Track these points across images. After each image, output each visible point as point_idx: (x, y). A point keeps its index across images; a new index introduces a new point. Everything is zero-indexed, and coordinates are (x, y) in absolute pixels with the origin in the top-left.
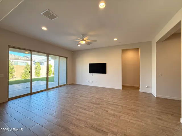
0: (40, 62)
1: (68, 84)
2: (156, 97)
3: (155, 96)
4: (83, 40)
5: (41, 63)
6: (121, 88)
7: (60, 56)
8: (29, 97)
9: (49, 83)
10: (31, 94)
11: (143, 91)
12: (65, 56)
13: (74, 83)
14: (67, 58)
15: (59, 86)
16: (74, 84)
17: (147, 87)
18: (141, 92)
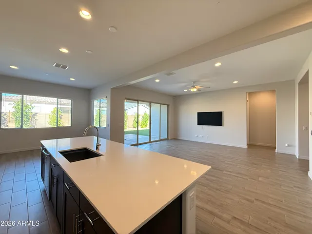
1: (169, 138)
3: (298, 158)
4: (194, 87)
6: (245, 146)
7: (161, 104)
10: (138, 144)
11: (280, 151)
12: (165, 103)
14: (168, 105)
16: (176, 139)
17: (286, 145)
18: (277, 153)
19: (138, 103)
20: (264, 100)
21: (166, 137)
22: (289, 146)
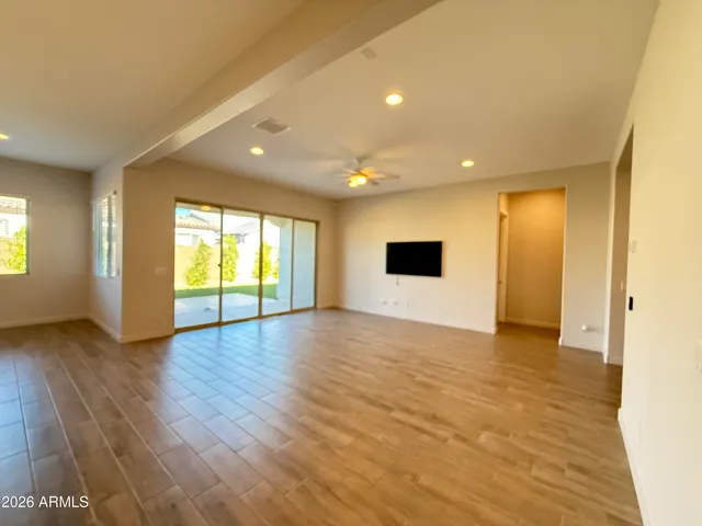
0: (238, 235)
1: (319, 306)
2: (608, 364)
3: (605, 361)
4: (359, 172)
5: (239, 237)
6: (492, 329)
7: (295, 219)
8: (216, 329)
9: (264, 300)
10: (219, 324)
11: (568, 344)
12: (311, 218)
13: (337, 305)
14: (317, 223)
15: (293, 312)
16: (336, 309)
17: (584, 328)
18: (563, 347)
19: (222, 214)
20: (542, 213)
21: (312, 304)
22: (589, 329)
